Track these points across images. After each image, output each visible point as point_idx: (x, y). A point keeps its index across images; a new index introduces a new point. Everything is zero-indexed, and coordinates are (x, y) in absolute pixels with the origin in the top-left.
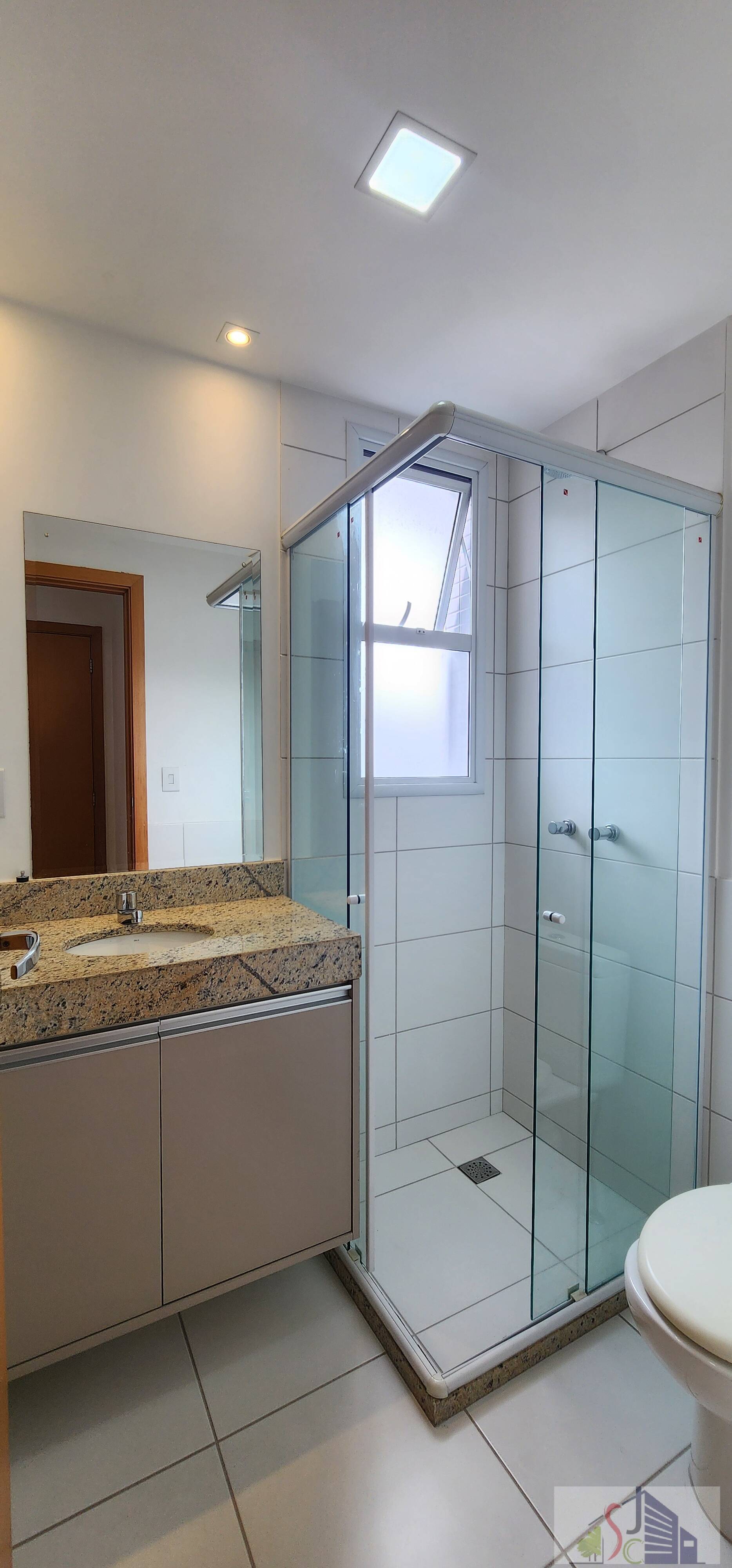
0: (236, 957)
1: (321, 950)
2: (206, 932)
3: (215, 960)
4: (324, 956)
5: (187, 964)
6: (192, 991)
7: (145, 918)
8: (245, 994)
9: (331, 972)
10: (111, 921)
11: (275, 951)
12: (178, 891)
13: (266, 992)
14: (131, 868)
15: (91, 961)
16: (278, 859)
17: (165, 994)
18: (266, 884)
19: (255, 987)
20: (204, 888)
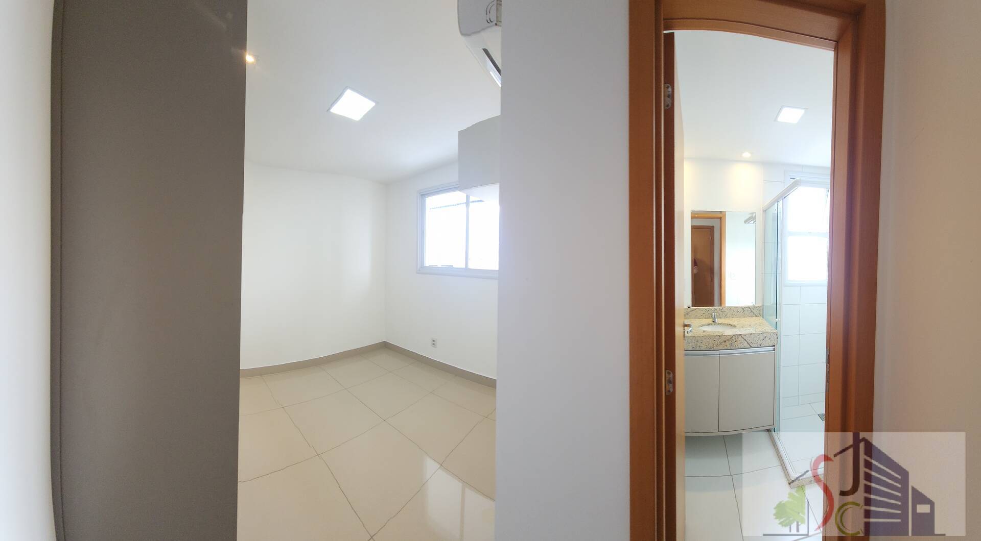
0: (740, 335)
1: (765, 335)
2: (734, 326)
3: (734, 335)
4: (766, 337)
5: (726, 336)
6: (728, 343)
7: (718, 320)
8: (743, 346)
9: (768, 342)
10: (710, 321)
11: (751, 334)
12: (729, 314)
13: (749, 346)
14: (721, 306)
15: (704, 332)
16: (760, 305)
17: (721, 343)
18: (756, 313)
19: (746, 344)
20: (736, 313)
